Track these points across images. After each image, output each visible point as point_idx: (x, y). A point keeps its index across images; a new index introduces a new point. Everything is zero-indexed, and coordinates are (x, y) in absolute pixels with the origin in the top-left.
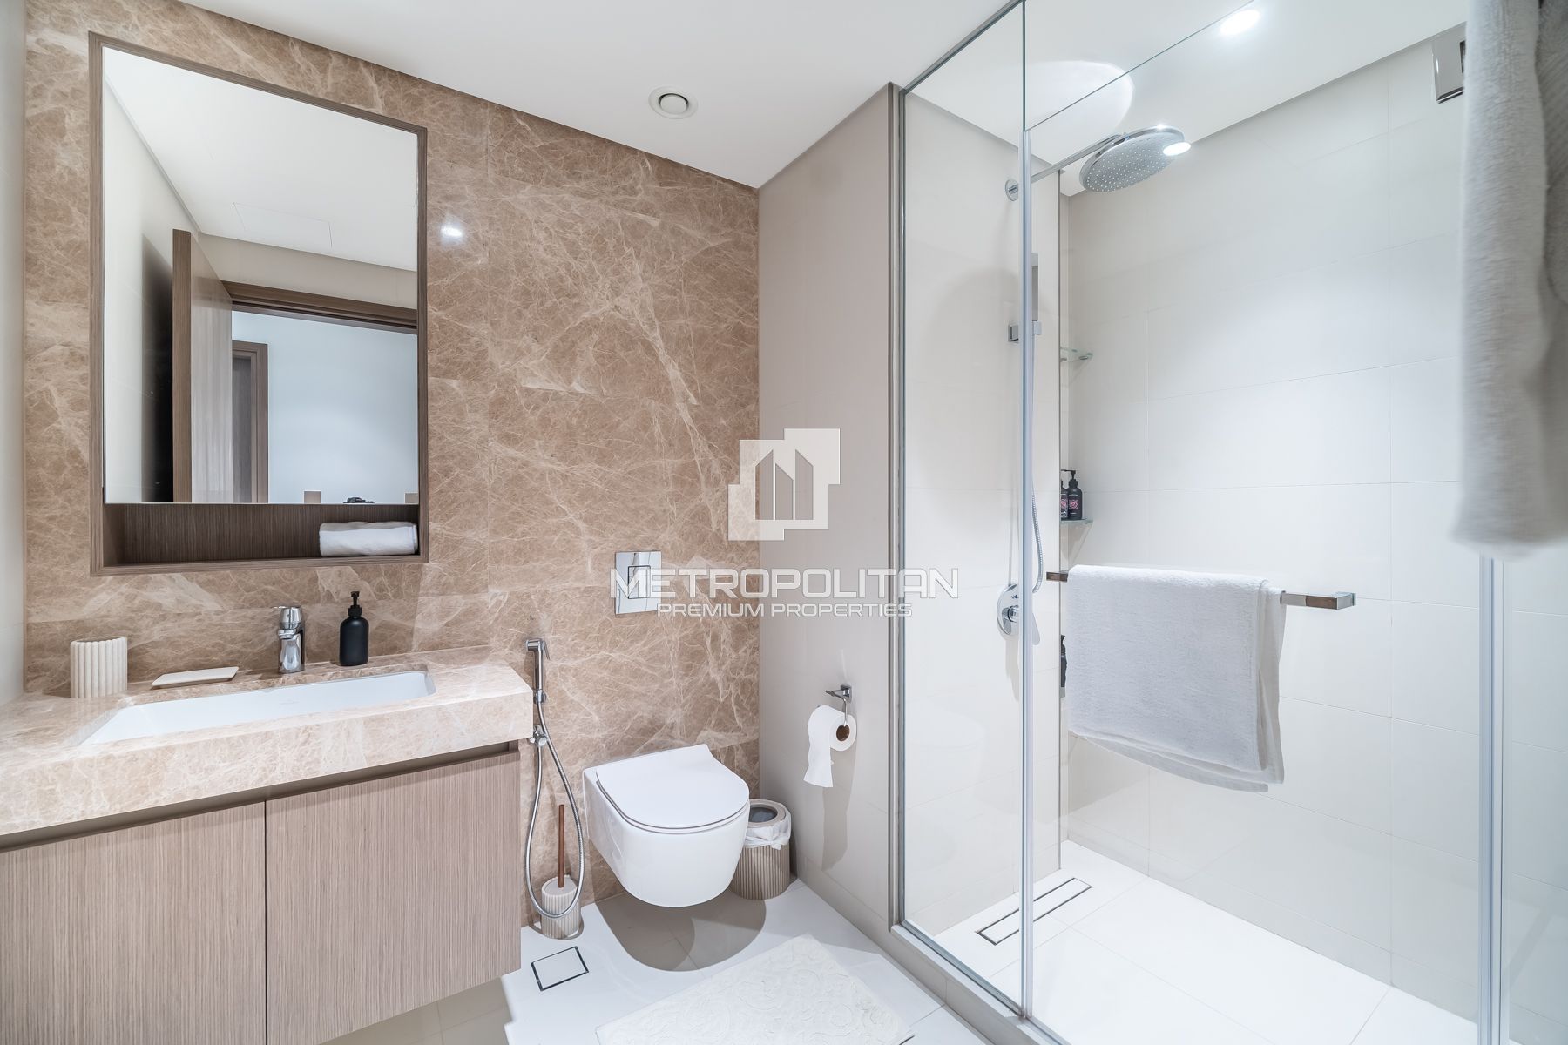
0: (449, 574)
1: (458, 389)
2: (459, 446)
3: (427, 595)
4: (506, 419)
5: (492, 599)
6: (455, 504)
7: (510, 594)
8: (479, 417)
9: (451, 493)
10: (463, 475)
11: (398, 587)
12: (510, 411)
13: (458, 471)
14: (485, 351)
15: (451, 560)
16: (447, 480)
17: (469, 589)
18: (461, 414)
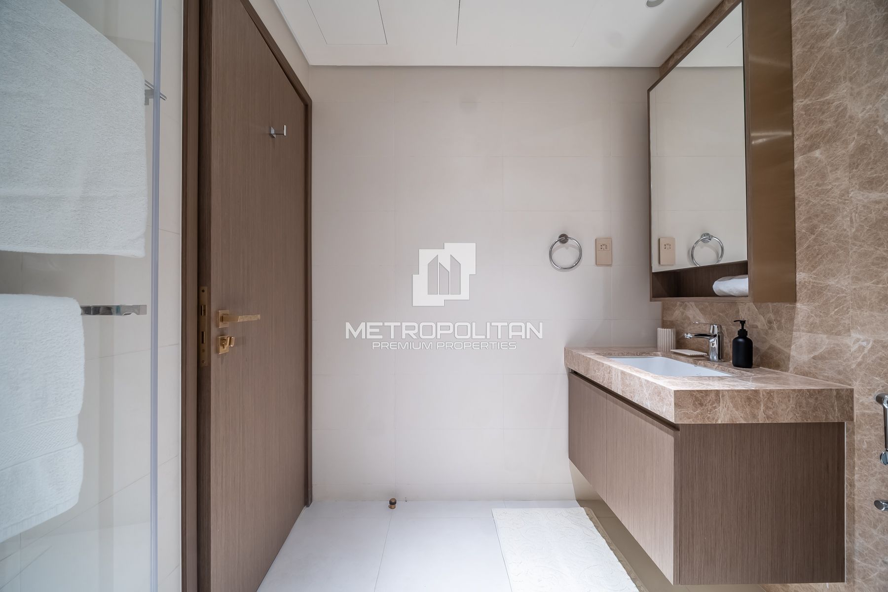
0: (815, 315)
1: (820, 156)
2: (823, 206)
3: (799, 330)
4: (868, 164)
5: (854, 343)
6: (820, 256)
7: (874, 342)
8: (839, 173)
9: (816, 247)
10: (826, 229)
11: (780, 321)
12: (872, 155)
13: (822, 226)
14: (845, 109)
15: (817, 304)
16: (813, 237)
17: (832, 330)
18: (823, 176)
